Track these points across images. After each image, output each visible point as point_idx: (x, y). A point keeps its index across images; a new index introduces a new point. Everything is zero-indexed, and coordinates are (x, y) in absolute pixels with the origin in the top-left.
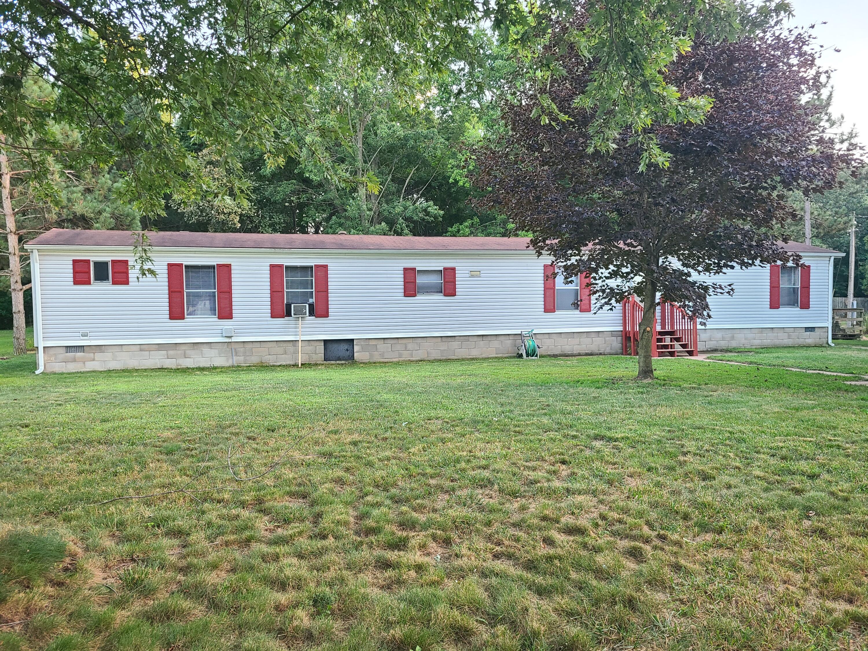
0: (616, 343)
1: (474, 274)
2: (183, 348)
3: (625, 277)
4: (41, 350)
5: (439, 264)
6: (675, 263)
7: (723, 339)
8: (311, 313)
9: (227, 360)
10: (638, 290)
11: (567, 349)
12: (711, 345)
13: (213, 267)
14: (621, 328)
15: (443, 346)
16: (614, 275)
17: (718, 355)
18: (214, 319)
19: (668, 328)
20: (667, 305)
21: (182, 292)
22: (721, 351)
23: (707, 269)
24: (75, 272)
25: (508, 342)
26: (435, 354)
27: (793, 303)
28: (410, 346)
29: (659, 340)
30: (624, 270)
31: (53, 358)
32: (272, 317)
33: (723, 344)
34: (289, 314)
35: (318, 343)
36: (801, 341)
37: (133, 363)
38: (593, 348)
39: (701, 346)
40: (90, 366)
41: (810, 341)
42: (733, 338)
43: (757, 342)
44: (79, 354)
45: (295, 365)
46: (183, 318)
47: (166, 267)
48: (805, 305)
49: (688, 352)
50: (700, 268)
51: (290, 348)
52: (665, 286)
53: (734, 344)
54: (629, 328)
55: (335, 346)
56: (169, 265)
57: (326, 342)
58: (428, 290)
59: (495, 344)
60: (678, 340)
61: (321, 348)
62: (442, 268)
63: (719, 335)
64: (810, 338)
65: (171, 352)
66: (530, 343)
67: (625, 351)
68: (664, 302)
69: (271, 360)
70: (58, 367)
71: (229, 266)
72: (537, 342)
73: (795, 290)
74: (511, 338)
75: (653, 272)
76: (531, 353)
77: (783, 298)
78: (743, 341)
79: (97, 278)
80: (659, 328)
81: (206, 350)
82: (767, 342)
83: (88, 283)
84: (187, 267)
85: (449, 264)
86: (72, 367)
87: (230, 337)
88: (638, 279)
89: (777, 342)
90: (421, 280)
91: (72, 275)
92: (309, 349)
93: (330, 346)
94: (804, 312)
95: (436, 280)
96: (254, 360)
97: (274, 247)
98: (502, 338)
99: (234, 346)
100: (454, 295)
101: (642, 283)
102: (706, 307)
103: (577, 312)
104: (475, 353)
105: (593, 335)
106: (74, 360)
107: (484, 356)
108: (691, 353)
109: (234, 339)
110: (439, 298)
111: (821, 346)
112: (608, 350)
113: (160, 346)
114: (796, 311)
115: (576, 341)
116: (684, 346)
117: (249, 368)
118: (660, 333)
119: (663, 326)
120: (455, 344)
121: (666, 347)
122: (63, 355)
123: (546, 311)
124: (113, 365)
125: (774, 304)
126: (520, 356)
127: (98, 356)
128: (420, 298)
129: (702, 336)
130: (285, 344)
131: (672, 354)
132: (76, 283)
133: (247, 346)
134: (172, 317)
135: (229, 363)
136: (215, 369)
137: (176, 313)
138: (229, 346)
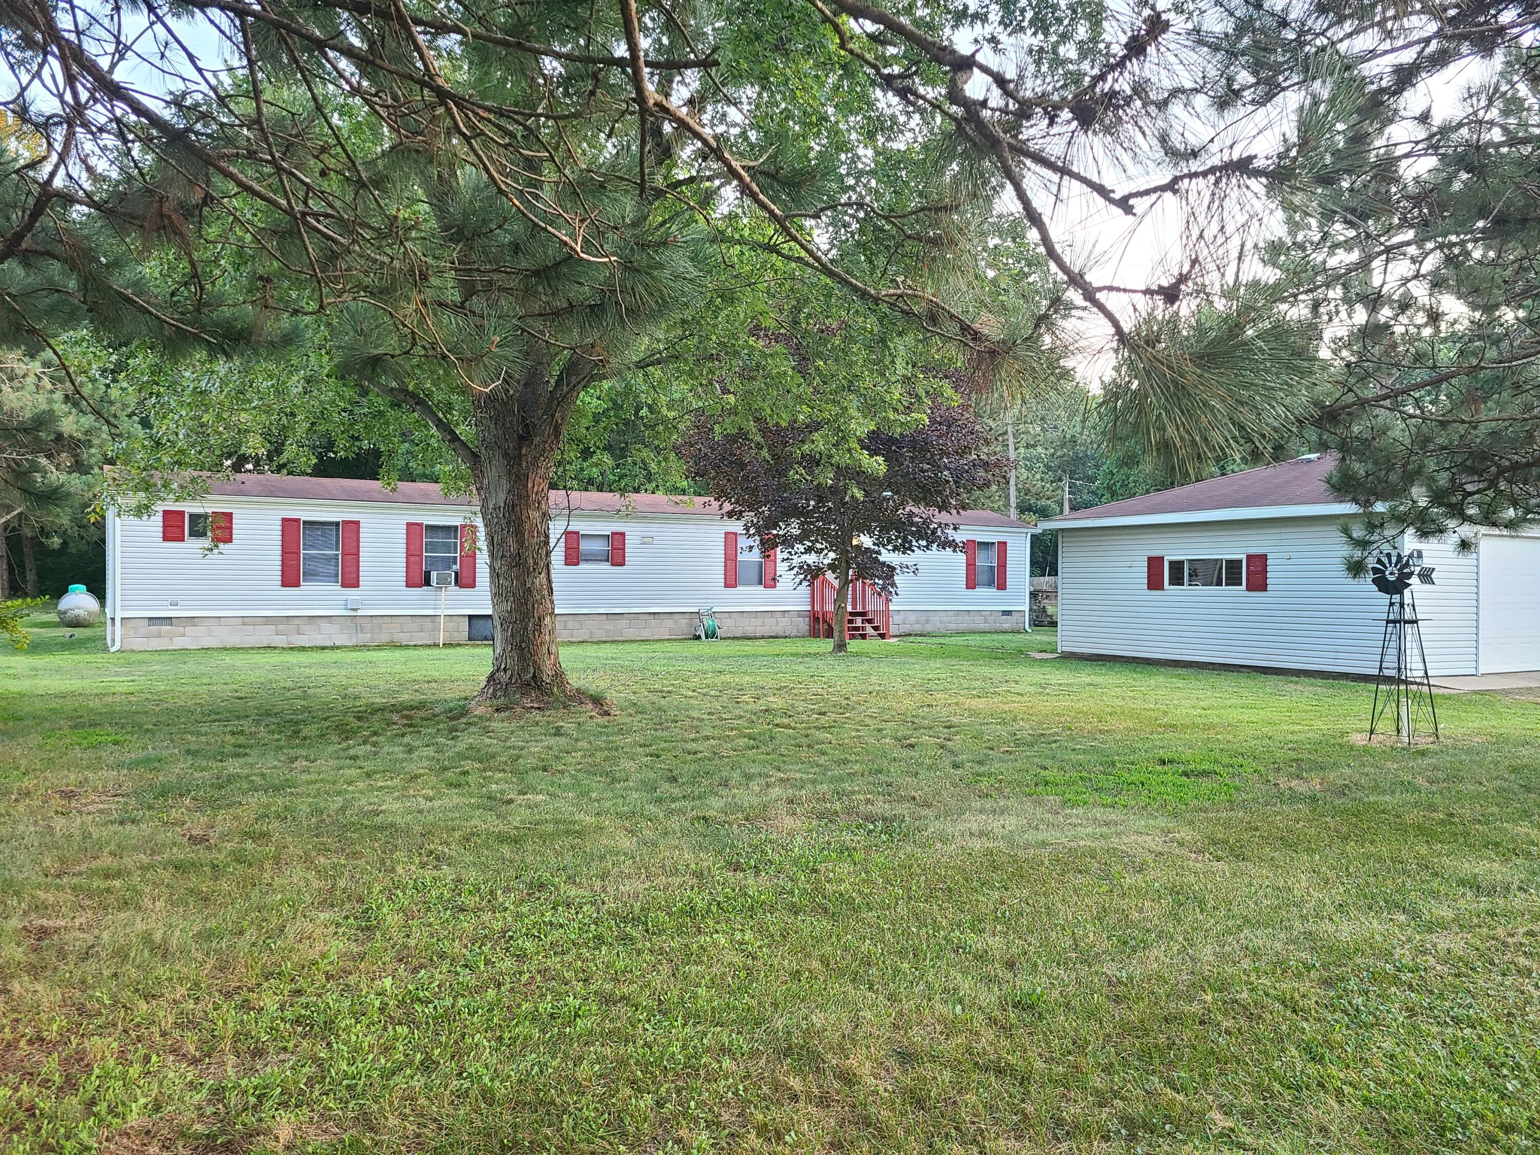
0: (803, 625)
1: (646, 541)
2: (297, 621)
3: (819, 552)
4: (117, 622)
5: (607, 528)
6: (866, 541)
7: (918, 622)
8: (457, 583)
9: (351, 639)
10: (832, 567)
11: (750, 631)
12: (905, 629)
13: (337, 524)
14: (809, 608)
15: (609, 625)
16: (808, 550)
17: (911, 639)
18: (337, 587)
19: (859, 609)
20: (859, 584)
21: (298, 554)
22: (916, 635)
23: (895, 549)
24: (166, 526)
25: (684, 622)
26: (600, 635)
27: (990, 584)
28: (570, 625)
29: (850, 622)
30: (819, 546)
31: (131, 633)
32: (407, 586)
33: (917, 628)
34: (427, 583)
35: (462, 619)
36: (998, 626)
37: (233, 640)
38: (779, 630)
39: (893, 630)
40: (179, 643)
41: (1006, 626)
42: (927, 621)
43: (953, 626)
44: (166, 628)
45: (436, 645)
46: (299, 585)
47: (280, 523)
48: (1002, 586)
49: (880, 635)
50: (890, 547)
51: (428, 624)
52: (858, 565)
53: (928, 628)
54: (817, 608)
55: (482, 622)
56: (283, 519)
57: (471, 617)
58: (592, 558)
59: (669, 623)
60: (870, 621)
61: (465, 622)
62: (609, 533)
63: (913, 618)
64: (1007, 623)
65: (281, 627)
66: (708, 622)
67: (814, 633)
68: (857, 579)
69: (404, 638)
70: (138, 644)
71: (357, 523)
72: (717, 622)
73: (992, 568)
74: (687, 616)
75: (848, 551)
76: (711, 635)
77: (982, 577)
78: (938, 625)
79: (192, 534)
80: (849, 609)
81: (324, 625)
82: (963, 626)
83: (181, 539)
84: (305, 522)
85: (617, 527)
86: (156, 644)
87: (356, 610)
88: (832, 555)
89: (973, 626)
90: (585, 546)
91: (161, 529)
92: (452, 625)
93: (475, 622)
94: (1001, 593)
95: (600, 546)
96: (384, 638)
97: (411, 501)
98: (677, 616)
99: (359, 621)
100: (622, 564)
101: (835, 559)
102: (893, 585)
103: (761, 588)
104: (645, 634)
105: (778, 615)
106: (159, 636)
107: (656, 637)
108: (882, 636)
109: (360, 613)
110: (606, 567)
111: (1019, 632)
112: (794, 632)
113: (269, 620)
114: (993, 592)
115: (759, 621)
116: (876, 628)
117: (380, 647)
118: (851, 614)
119: (854, 605)
120: (622, 623)
121: (857, 629)
122: (144, 628)
123: (726, 585)
124: (207, 642)
125: (971, 584)
126: (698, 638)
127: (190, 630)
128: (583, 566)
129: (896, 619)
130: (422, 620)
131: (863, 637)
132: (166, 538)
133: (377, 621)
134: (285, 584)
135: (354, 642)
136: (334, 648)
137: (290, 579)
138: (354, 620)
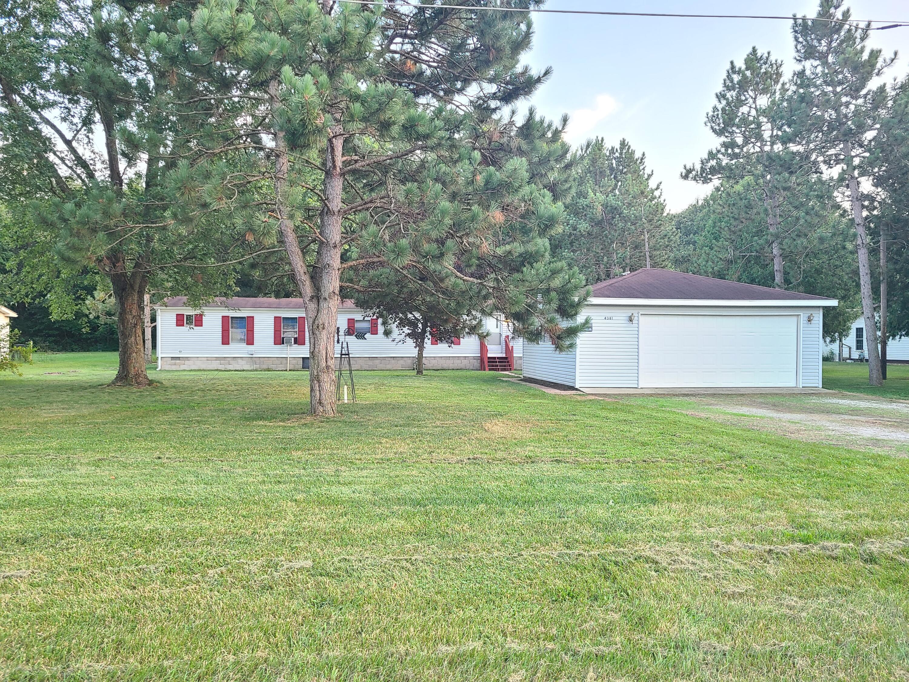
0: (477, 364)
2: (229, 359)
4: (160, 359)
8: (296, 342)
9: (250, 366)
11: (445, 366)
13: (245, 318)
14: (479, 355)
18: (245, 345)
21: (229, 331)
24: (177, 320)
25: (409, 361)
31: (165, 363)
32: (274, 344)
34: (283, 343)
35: (299, 359)
37: (203, 367)
38: (462, 366)
40: (182, 367)
44: (178, 361)
45: (286, 370)
46: (229, 344)
47: (221, 318)
51: (283, 361)
55: (306, 360)
56: (223, 317)
57: (303, 358)
59: (401, 362)
61: (300, 361)
62: (370, 319)
69: (273, 367)
70: (167, 367)
71: (253, 317)
79: (187, 323)
81: (240, 361)
83: (183, 325)
84: (232, 318)
86: (174, 368)
87: (252, 354)
90: (357, 325)
91: (175, 321)
92: (294, 362)
95: (366, 325)
96: (265, 367)
97: (278, 307)
98: (405, 359)
99: (254, 359)
100: (377, 334)
104: (389, 367)
105: (462, 358)
106: (175, 364)
107: (394, 369)
109: (254, 356)
112: (471, 368)
113: (217, 358)
115: (451, 362)
117: (263, 371)
122: (170, 361)
123: (432, 343)
124: (193, 367)
127: (186, 362)
130: (280, 359)
132: (177, 325)
133: (261, 359)
134: (223, 343)
135: (252, 368)
136: (243, 370)
137: (225, 341)
138: (252, 359)
